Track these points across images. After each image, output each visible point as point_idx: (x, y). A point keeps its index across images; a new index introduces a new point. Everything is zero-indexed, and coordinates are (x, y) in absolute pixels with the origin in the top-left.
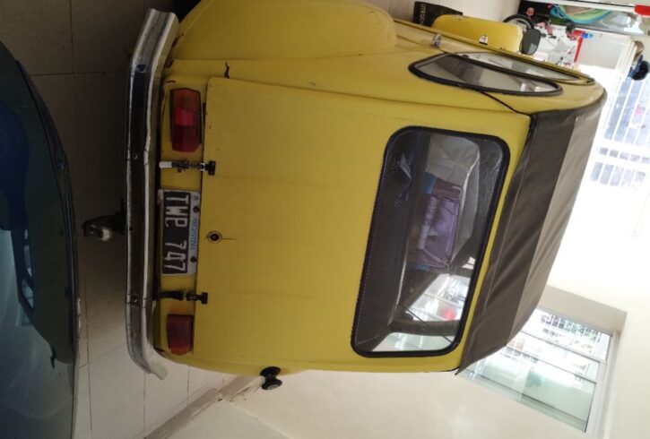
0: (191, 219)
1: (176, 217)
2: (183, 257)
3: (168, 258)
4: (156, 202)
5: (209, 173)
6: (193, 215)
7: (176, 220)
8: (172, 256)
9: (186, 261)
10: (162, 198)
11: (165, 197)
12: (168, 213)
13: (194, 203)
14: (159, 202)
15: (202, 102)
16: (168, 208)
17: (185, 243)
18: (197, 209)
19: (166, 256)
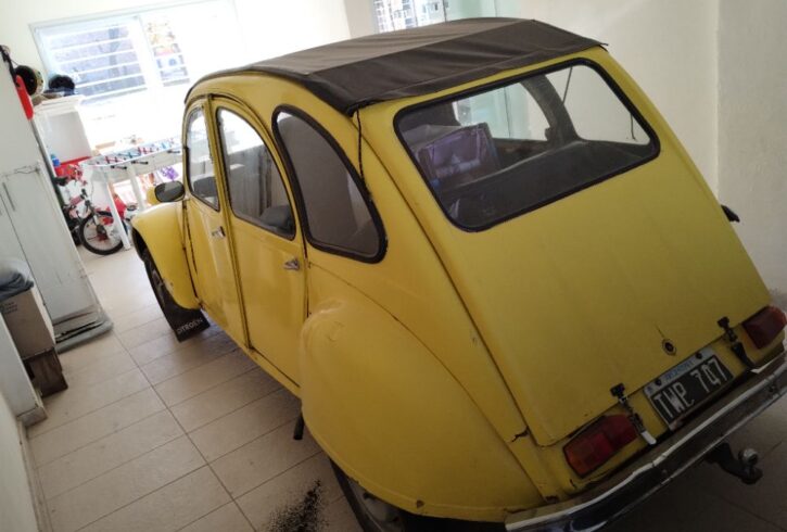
0: (670, 381)
1: (680, 398)
2: (704, 368)
3: (717, 381)
4: (683, 426)
5: (623, 389)
6: (665, 382)
7: (682, 396)
8: (713, 379)
9: (705, 363)
10: (675, 422)
11: (673, 420)
12: (683, 408)
13: (656, 388)
14: (681, 424)
15: (569, 440)
16: (679, 411)
17: (692, 374)
18: (657, 382)
19: (718, 385)
